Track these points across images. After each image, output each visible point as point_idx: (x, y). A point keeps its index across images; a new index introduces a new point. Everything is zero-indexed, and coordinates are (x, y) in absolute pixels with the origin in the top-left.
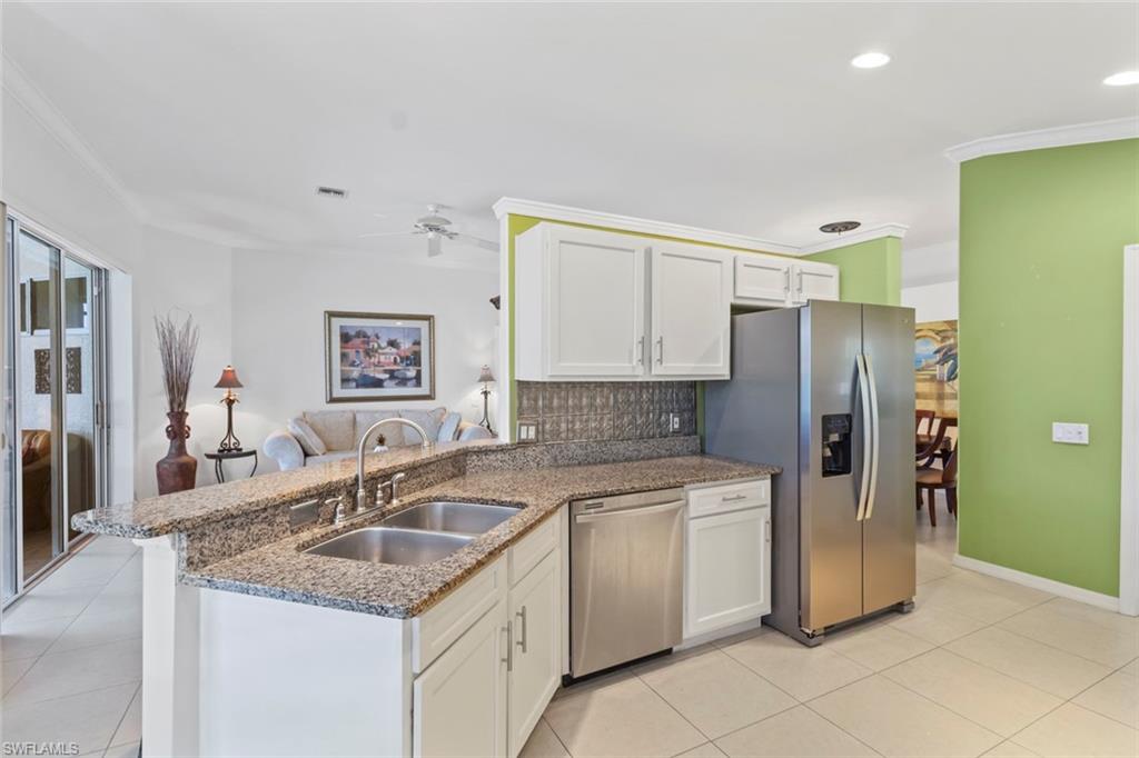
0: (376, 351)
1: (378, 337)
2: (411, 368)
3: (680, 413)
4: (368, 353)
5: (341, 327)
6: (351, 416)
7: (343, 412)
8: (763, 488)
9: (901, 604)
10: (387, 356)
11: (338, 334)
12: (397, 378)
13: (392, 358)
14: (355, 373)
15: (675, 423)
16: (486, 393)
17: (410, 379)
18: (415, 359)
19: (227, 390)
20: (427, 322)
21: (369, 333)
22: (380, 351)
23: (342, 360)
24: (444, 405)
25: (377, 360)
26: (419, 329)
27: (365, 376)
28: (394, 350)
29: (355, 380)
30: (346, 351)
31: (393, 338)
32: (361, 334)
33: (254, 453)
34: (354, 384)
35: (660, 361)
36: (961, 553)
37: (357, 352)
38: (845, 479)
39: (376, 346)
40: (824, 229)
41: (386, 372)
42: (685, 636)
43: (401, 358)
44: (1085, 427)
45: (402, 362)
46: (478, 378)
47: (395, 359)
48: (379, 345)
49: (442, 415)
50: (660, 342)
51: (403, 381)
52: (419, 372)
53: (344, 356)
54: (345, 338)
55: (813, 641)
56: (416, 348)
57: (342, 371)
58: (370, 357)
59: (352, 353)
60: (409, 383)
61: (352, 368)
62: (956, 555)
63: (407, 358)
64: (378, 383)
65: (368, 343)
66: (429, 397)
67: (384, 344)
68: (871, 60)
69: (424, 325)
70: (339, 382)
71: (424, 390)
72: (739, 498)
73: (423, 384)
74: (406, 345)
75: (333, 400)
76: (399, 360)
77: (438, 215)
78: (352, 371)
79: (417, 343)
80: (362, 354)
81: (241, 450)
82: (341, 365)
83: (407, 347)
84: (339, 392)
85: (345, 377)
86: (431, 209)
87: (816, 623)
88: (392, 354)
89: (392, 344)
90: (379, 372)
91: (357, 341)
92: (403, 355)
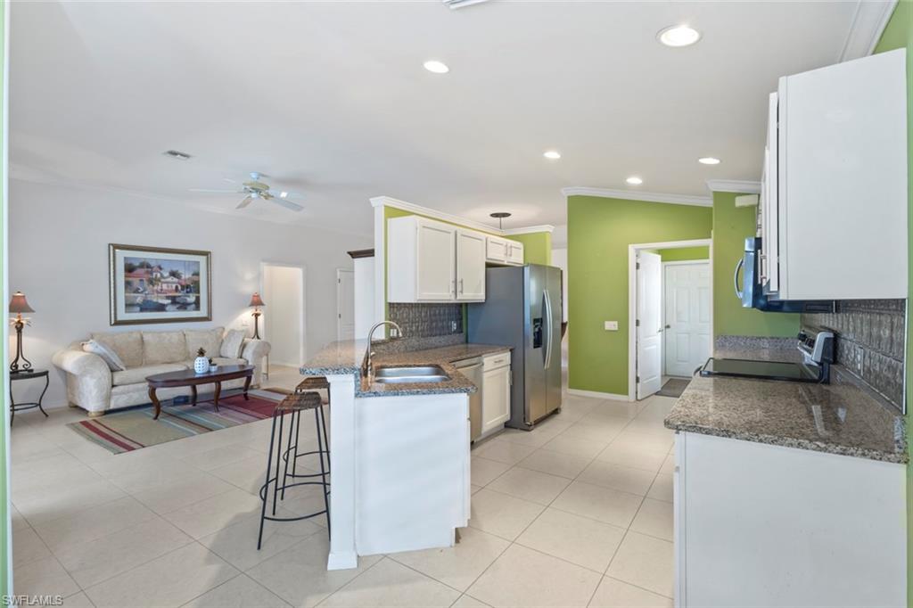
0: (159, 281)
1: (161, 268)
2: (191, 295)
3: (456, 321)
4: (151, 282)
5: (125, 258)
6: (139, 336)
7: (132, 333)
8: (506, 356)
9: (557, 410)
10: (169, 285)
11: (123, 264)
12: (178, 303)
13: (174, 286)
14: (139, 299)
15: (454, 326)
16: (257, 315)
17: (190, 304)
18: (193, 287)
19: (17, 314)
20: (205, 257)
21: (153, 264)
22: (163, 280)
23: (126, 288)
24: (223, 325)
25: (160, 288)
26: (198, 263)
27: (148, 301)
28: (175, 280)
29: (138, 305)
30: (130, 279)
31: (174, 269)
32: (145, 265)
33: (46, 373)
34: (138, 309)
35: (462, 292)
36: (570, 387)
37: (141, 280)
38: (540, 349)
39: (159, 275)
40: (492, 215)
41: (168, 298)
42: (483, 432)
43: (182, 286)
44: (616, 323)
45: (182, 289)
46: (249, 303)
47: (177, 287)
48: (161, 274)
49: (222, 333)
50: (462, 282)
51: (184, 306)
52: (198, 299)
53: (128, 284)
54: (130, 269)
55: (531, 428)
56: (195, 278)
57: (126, 297)
58: (153, 286)
59: (136, 282)
60: (189, 308)
61: (136, 295)
62: (568, 389)
63: (188, 287)
64: (161, 308)
65: (151, 273)
66: (208, 319)
67: (166, 274)
68: (552, 155)
69: (202, 259)
70: (124, 306)
71: (203, 312)
72: (500, 361)
73: (201, 308)
74: (186, 276)
75: (118, 323)
76: (180, 288)
77: (260, 181)
78: (136, 298)
79: (197, 274)
80: (146, 283)
81: (32, 370)
82: (126, 292)
83: (187, 276)
84: (122, 316)
85: (128, 303)
86: (254, 176)
87: (532, 419)
88: (174, 283)
89: (173, 274)
90: (162, 298)
91: (140, 271)
92: (183, 283)
